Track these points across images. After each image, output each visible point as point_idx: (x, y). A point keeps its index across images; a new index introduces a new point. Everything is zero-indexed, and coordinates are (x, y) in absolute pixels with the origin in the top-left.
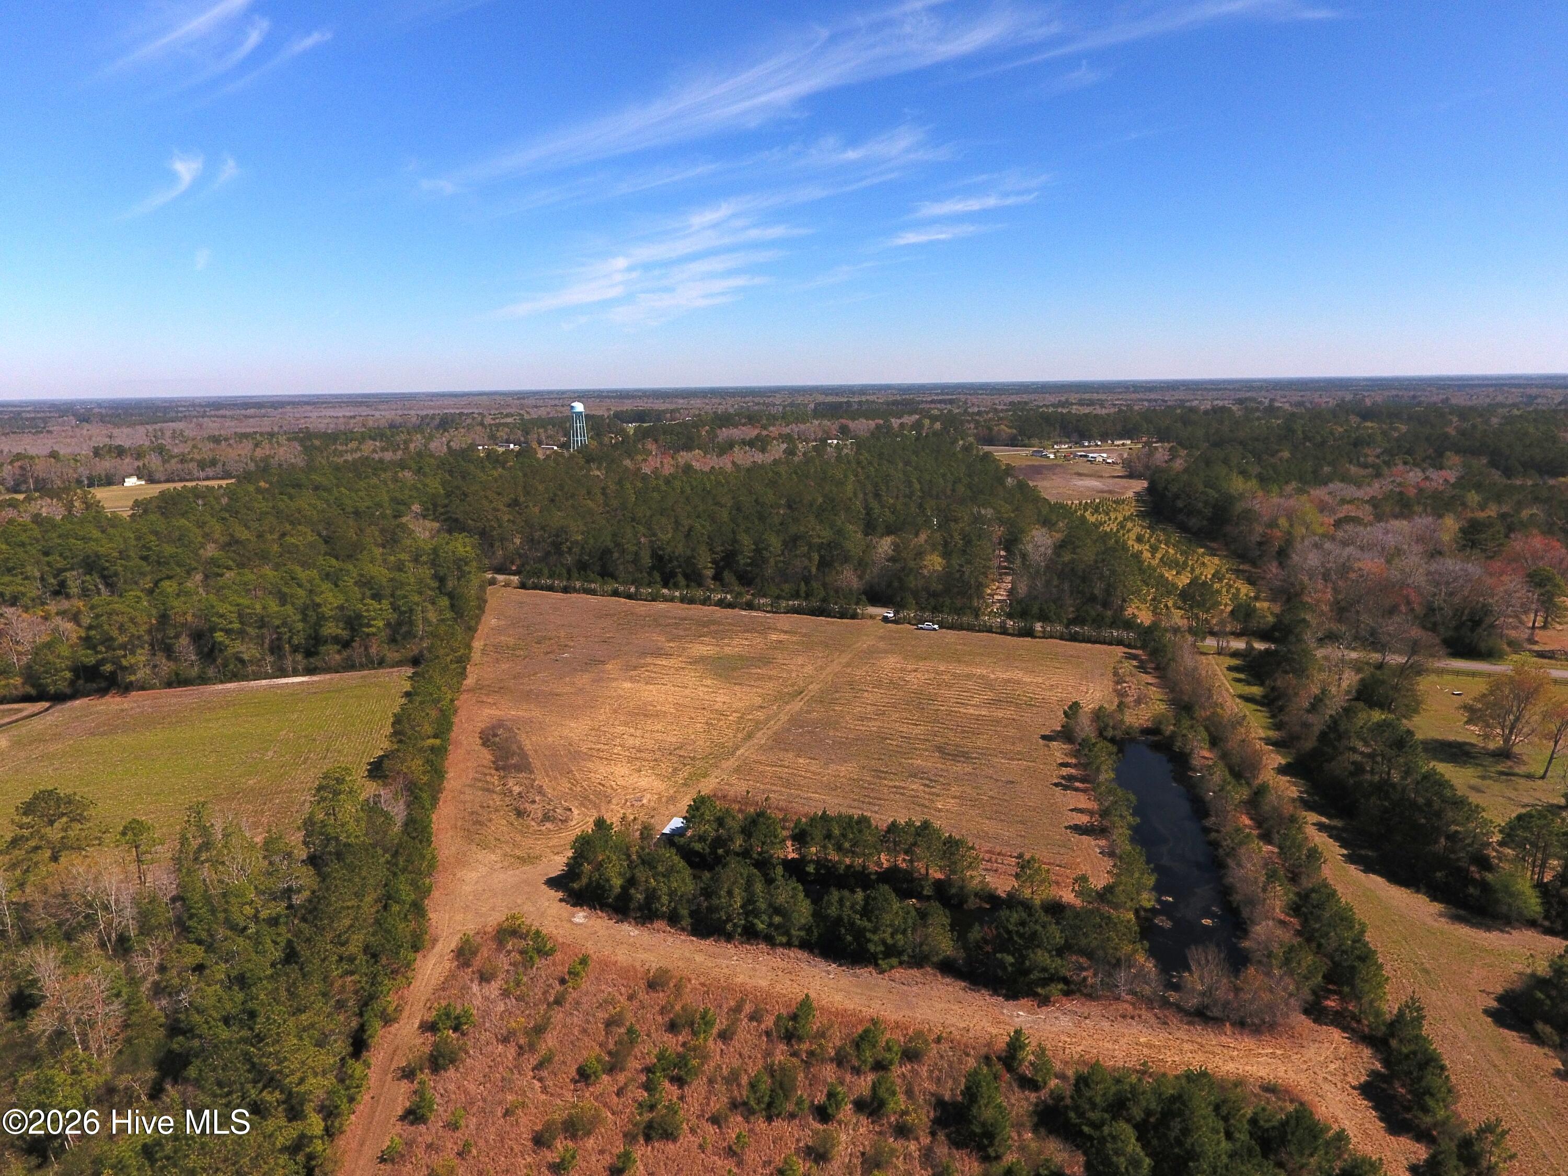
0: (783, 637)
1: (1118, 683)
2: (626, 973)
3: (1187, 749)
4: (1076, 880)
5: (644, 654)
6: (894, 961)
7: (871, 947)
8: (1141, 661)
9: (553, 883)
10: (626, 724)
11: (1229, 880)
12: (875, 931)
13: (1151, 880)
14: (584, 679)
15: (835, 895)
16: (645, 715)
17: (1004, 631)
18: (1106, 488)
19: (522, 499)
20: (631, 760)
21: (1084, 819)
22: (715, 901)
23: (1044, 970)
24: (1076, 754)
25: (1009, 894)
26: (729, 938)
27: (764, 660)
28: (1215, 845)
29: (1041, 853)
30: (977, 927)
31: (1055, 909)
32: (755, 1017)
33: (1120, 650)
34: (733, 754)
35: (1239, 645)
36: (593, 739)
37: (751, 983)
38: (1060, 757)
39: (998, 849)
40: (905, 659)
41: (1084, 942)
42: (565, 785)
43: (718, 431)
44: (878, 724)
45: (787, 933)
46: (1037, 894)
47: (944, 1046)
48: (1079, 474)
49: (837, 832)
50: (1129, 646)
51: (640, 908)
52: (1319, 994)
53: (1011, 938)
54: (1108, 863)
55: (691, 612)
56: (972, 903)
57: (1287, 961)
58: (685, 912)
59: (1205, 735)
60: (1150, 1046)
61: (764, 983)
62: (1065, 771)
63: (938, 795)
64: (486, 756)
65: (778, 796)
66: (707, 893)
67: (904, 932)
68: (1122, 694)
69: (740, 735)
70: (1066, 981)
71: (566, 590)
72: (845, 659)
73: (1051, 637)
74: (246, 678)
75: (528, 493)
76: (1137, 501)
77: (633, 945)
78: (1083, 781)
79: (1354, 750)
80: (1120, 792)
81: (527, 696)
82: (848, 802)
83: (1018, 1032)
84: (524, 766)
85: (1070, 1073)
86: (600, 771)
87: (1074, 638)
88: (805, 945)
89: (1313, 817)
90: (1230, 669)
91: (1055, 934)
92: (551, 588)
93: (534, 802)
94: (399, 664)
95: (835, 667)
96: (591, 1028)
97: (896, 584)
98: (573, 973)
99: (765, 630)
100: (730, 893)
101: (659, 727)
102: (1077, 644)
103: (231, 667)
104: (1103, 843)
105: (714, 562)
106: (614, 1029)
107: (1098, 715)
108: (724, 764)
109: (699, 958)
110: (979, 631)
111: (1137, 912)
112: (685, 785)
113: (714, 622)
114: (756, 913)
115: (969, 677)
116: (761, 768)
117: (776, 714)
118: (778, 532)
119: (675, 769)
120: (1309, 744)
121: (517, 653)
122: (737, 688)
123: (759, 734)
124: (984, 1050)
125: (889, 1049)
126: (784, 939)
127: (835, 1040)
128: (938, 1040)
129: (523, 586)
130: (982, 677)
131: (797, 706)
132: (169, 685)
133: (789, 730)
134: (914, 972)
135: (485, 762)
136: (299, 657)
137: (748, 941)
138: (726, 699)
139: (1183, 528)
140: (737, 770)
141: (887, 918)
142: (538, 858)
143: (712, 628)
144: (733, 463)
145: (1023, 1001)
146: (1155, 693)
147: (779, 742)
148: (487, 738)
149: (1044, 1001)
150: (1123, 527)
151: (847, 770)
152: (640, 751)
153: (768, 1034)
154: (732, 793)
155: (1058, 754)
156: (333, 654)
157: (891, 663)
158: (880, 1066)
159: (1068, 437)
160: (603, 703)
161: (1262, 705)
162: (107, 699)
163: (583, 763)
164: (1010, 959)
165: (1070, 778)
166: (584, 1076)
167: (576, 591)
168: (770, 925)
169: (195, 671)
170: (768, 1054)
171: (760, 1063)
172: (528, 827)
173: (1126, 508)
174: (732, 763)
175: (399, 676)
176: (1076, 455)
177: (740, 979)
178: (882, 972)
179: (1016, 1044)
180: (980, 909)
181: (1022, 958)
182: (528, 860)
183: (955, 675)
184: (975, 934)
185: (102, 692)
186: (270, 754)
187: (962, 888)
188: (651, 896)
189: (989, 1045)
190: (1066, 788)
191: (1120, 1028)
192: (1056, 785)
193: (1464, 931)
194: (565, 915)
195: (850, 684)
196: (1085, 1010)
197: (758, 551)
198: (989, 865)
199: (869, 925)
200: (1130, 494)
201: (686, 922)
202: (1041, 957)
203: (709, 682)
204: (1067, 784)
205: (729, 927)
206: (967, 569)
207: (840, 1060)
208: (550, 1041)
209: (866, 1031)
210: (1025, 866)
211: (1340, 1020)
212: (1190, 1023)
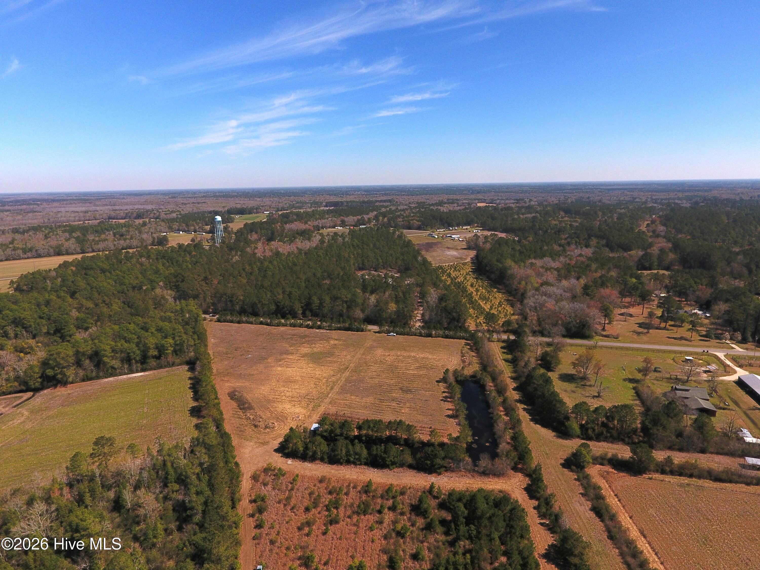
0: (336, 342)
1: (462, 357)
2: (311, 478)
3: (485, 383)
4: (448, 435)
5: (282, 354)
6: (394, 466)
7: (387, 463)
8: (471, 346)
9: (276, 451)
10: (284, 386)
11: (494, 430)
12: (388, 457)
13: (470, 433)
14: (261, 367)
15: (375, 448)
16: (290, 382)
17: (421, 335)
18: (459, 256)
19: (210, 277)
20: (290, 402)
21: (450, 412)
22: (336, 453)
23: (439, 464)
24: (448, 388)
25: (428, 441)
26: (341, 464)
27: (330, 354)
28: (492, 418)
29: (437, 426)
30: (419, 454)
31: (442, 445)
32: (354, 487)
33: (463, 341)
34: (327, 396)
35: (504, 337)
36: (273, 394)
37: (351, 477)
38: (443, 389)
39: (423, 426)
40: (385, 350)
41: (450, 455)
42: (268, 414)
43: (285, 226)
44: (378, 380)
45: (360, 461)
46: (436, 440)
47: (412, 490)
48: (448, 248)
49: (372, 426)
50: (467, 340)
51: (311, 457)
52: (516, 464)
53: (429, 456)
54: (458, 428)
55: (296, 331)
56: (416, 445)
57: (507, 456)
58: (326, 457)
59: (490, 378)
60: (469, 483)
61: (355, 477)
62: (445, 395)
63: (402, 407)
64: (234, 404)
65: (348, 412)
66: (333, 450)
67: (397, 457)
68: (464, 362)
69: (328, 388)
70: (445, 467)
71: (239, 322)
72: (362, 351)
73: (439, 337)
74: (116, 375)
75: (211, 274)
76: (472, 263)
77: (310, 469)
78: (450, 398)
79: (534, 383)
80: (462, 403)
81: (240, 376)
82: (371, 412)
83: (432, 483)
84: (250, 408)
85: (447, 493)
86: (280, 407)
87: (447, 337)
88: (366, 464)
89: (523, 406)
90: (502, 348)
91: (442, 454)
92: (232, 322)
93: (260, 421)
94: (181, 364)
95: (359, 356)
96: (305, 496)
97: (377, 315)
98: (294, 480)
99: (328, 339)
100: (341, 450)
101: (297, 387)
102: (448, 340)
103: (110, 371)
104: (456, 421)
105: (302, 307)
106: (312, 495)
107: (455, 372)
108: (325, 401)
109: (333, 471)
110: (411, 335)
111: (467, 443)
112: (313, 410)
113: (306, 336)
114: (350, 455)
115: (409, 357)
116: (339, 401)
117: (340, 378)
118: (328, 294)
119: (308, 404)
120: (523, 379)
121: (229, 355)
122: (322, 367)
123: (335, 387)
124: (423, 490)
125: (396, 492)
126: (359, 463)
127: (380, 492)
128: (410, 488)
129: (219, 321)
130: (414, 357)
131: (347, 374)
132: (83, 380)
133: (346, 385)
134: (401, 469)
135: (235, 407)
136: (139, 365)
137: (348, 465)
138: (319, 373)
139: (489, 278)
140: (330, 403)
141: (392, 453)
142: (268, 442)
143: (307, 339)
144: (297, 248)
145: (433, 475)
146: (475, 360)
147: (343, 390)
148: (232, 395)
149: (440, 474)
150: (465, 279)
151: (370, 400)
152: (292, 397)
153: (360, 492)
154: (331, 413)
155: (442, 388)
156: (153, 362)
157: (379, 352)
158: (394, 497)
159: (443, 225)
160: (272, 378)
161: (511, 362)
162: (58, 389)
163: (272, 404)
164: (429, 462)
165: (446, 397)
166: (307, 509)
167: (243, 322)
168: (355, 458)
169: (94, 374)
170: (360, 498)
171: (358, 501)
172: (260, 431)
173: (467, 267)
174: (327, 400)
175: (183, 370)
176: (446, 236)
177: (347, 477)
178: (391, 470)
179: (432, 487)
180: (419, 447)
181: (432, 462)
182: (265, 443)
183: (404, 356)
184: (418, 455)
185: (55, 386)
186: (145, 409)
187: (413, 441)
188: (315, 453)
189: (424, 488)
190: (445, 401)
191: (461, 479)
192: (441, 400)
193: (560, 441)
194: (284, 462)
195: (365, 363)
196: (451, 475)
197: (321, 304)
198: (421, 432)
199: (386, 456)
200: (469, 260)
201: (326, 460)
202: (438, 461)
203: (311, 365)
204: (445, 400)
205: (341, 460)
206: (406, 309)
207: (382, 497)
208: (293, 502)
209: (389, 488)
210: (432, 432)
211: (521, 471)
212: (481, 476)
